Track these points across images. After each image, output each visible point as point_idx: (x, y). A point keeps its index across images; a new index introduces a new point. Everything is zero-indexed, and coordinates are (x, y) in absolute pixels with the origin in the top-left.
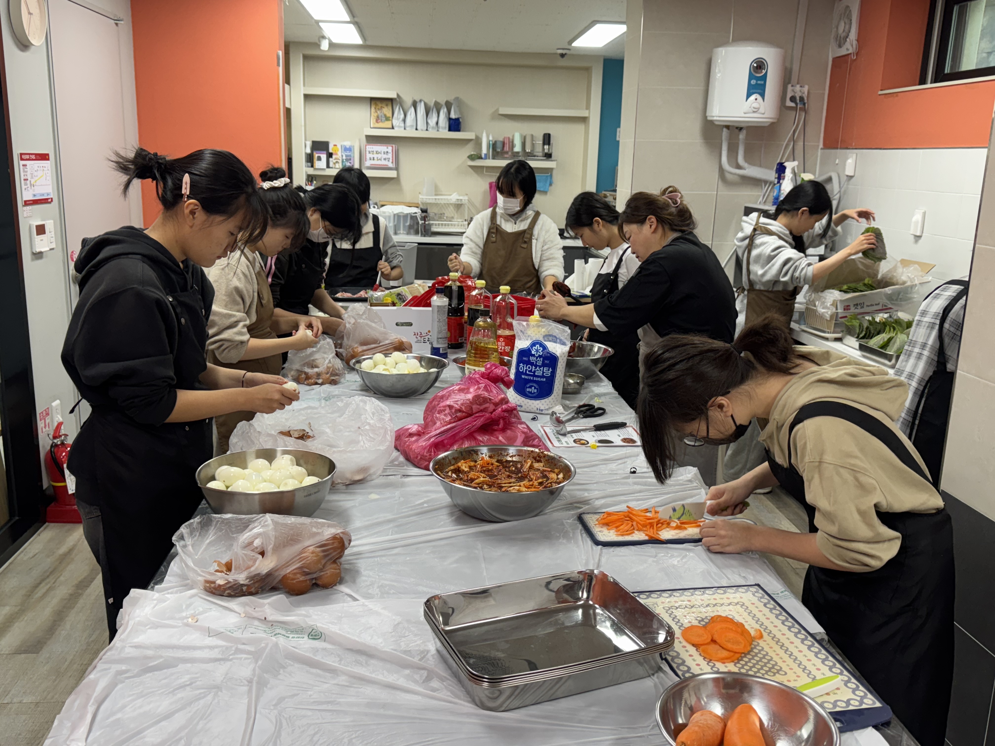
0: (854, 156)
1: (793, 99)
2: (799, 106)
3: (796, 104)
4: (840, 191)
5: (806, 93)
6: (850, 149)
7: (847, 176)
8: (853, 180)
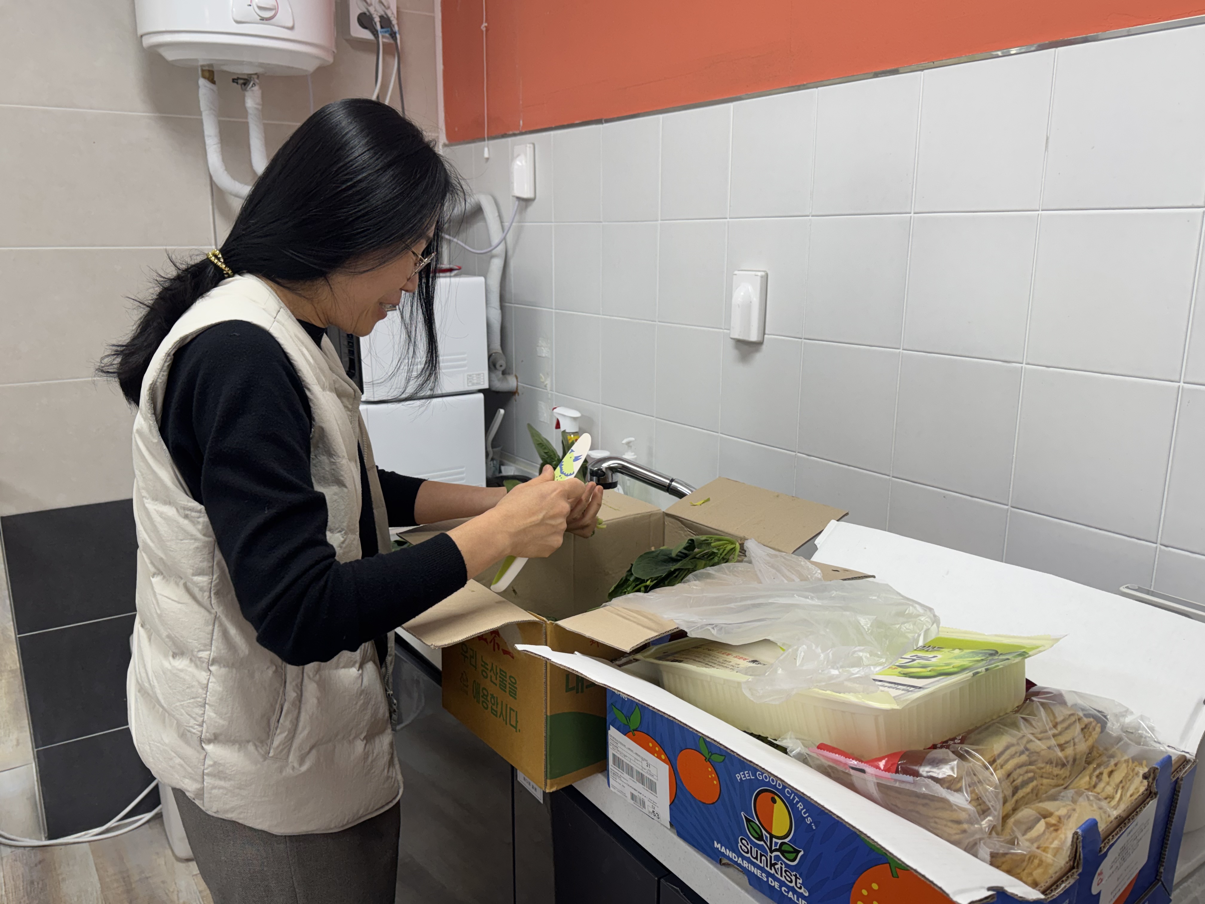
0: (528, 148)
1: (365, 21)
2: (381, 39)
3: (375, 33)
4: (504, 237)
5: (394, 7)
6: (515, 135)
7: (519, 198)
8: (532, 209)
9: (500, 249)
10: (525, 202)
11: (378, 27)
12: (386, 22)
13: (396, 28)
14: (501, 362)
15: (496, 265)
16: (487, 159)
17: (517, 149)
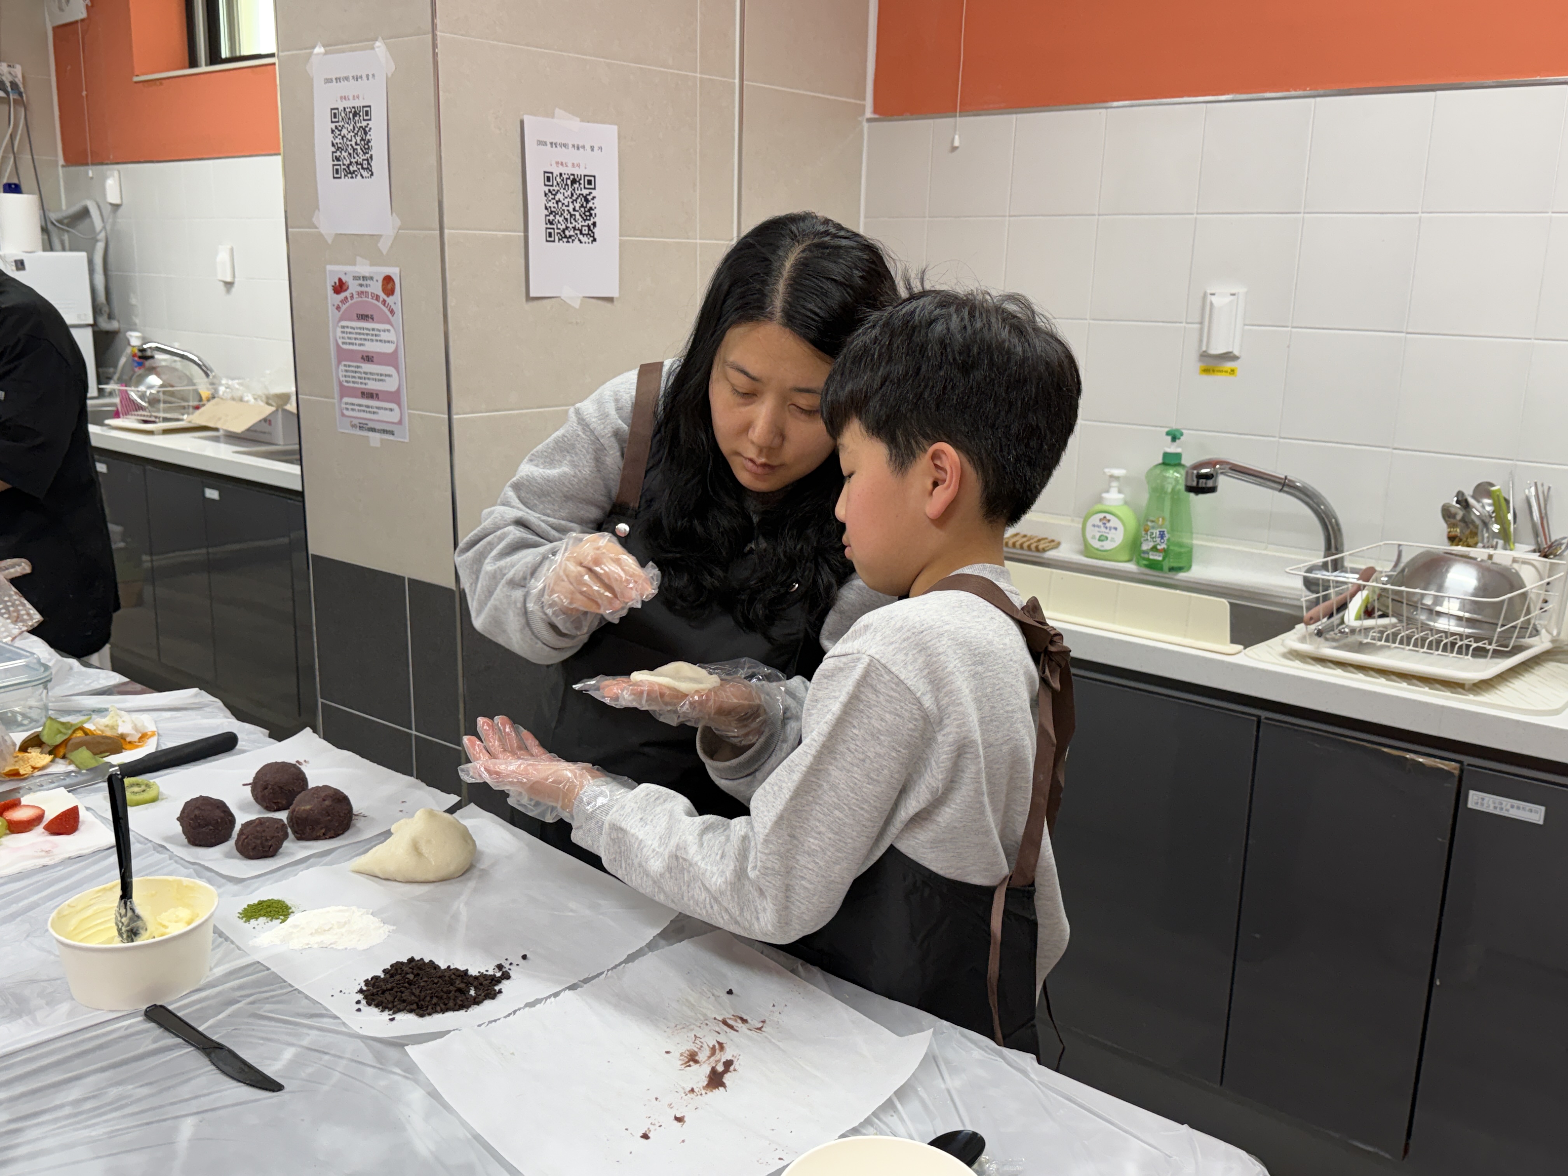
0: (116, 174)
2: (11, 97)
3: (7, 93)
4: (104, 228)
5: (20, 76)
6: (107, 164)
7: (111, 204)
8: (121, 211)
9: (102, 236)
10: (116, 207)
11: (9, 89)
12: (14, 85)
13: (22, 90)
14: (106, 309)
15: (100, 246)
16: (92, 178)
17: (109, 173)
